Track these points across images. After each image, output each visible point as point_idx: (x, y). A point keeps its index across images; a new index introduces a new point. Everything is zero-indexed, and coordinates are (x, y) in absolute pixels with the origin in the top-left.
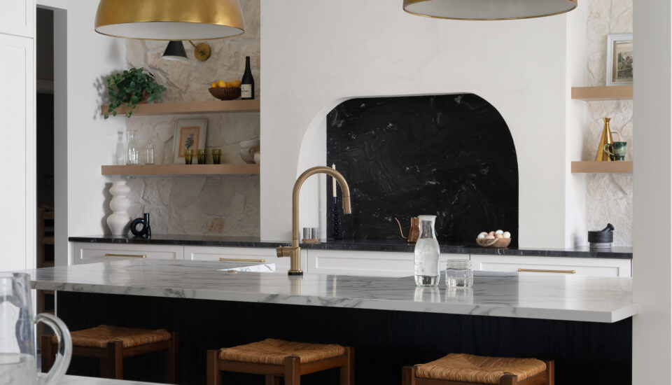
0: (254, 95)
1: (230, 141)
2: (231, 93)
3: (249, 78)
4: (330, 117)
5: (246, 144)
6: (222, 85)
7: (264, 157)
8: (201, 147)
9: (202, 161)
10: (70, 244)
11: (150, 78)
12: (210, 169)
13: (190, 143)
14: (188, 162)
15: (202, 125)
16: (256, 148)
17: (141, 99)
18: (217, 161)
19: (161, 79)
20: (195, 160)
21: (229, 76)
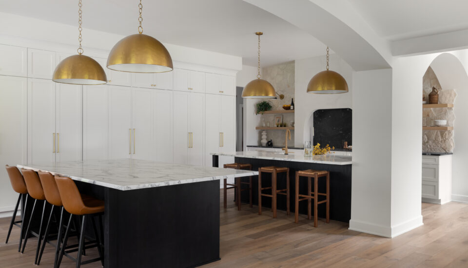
0: (294, 109)
1: (288, 120)
2: (287, 108)
3: (293, 104)
4: (314, 113)
5: (292, 121)
6: (286, 106)
7: (295, 125)
8: (281, 122)
9: (281, 126)
10: (247, 147)
11: (268, 104)
12: (283, 128)
13: (278, 121)
14: (278, 126)
15: (281, 116)
16: (294, 123)
17: (266, 110)
18: (285, 126)
19: (271, 104)
20: (279, 126)
21: (288, 103)
